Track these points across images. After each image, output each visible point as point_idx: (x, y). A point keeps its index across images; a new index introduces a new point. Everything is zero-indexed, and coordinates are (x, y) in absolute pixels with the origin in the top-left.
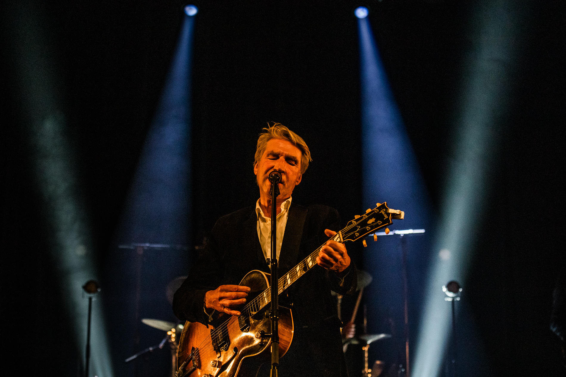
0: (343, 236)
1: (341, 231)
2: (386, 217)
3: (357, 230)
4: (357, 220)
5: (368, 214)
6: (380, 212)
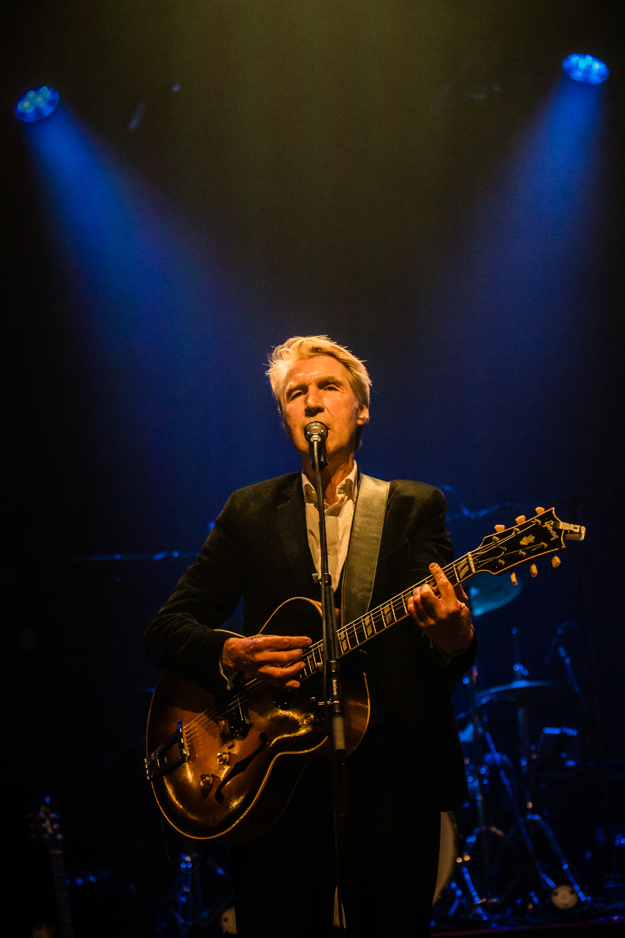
0: (476, 563)
1: (472, 554)
2: (555, 536)
3: (501, 555)
4: (501, 536)
5: (521, 527)
6: (544, 526)
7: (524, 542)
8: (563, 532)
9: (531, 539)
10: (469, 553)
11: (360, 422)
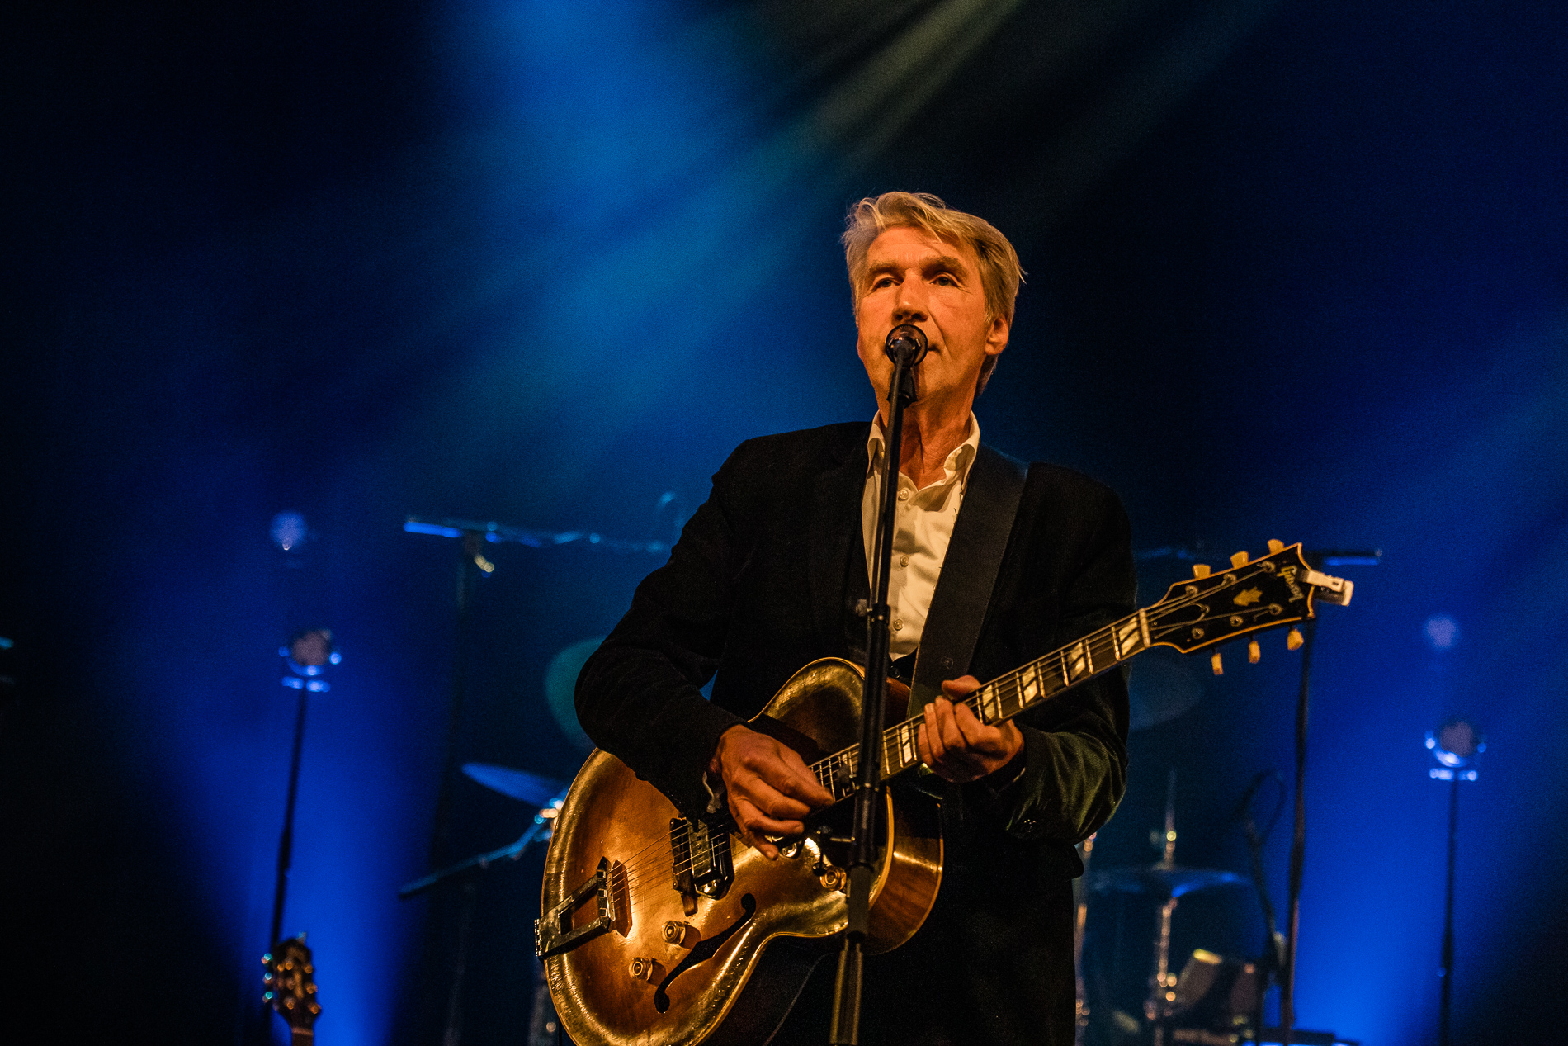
0: (1152, 629)
1: (1147, 612)
2: (1297, 594)
3: (1199, 620)
4: (1202, 585)
5: (1240, 573)
6: (1279, 575)
7: (1242, 599)
8: (1312, 588)
9: (1254, 595)
10: (1142, 610)
11: (989, 349)
